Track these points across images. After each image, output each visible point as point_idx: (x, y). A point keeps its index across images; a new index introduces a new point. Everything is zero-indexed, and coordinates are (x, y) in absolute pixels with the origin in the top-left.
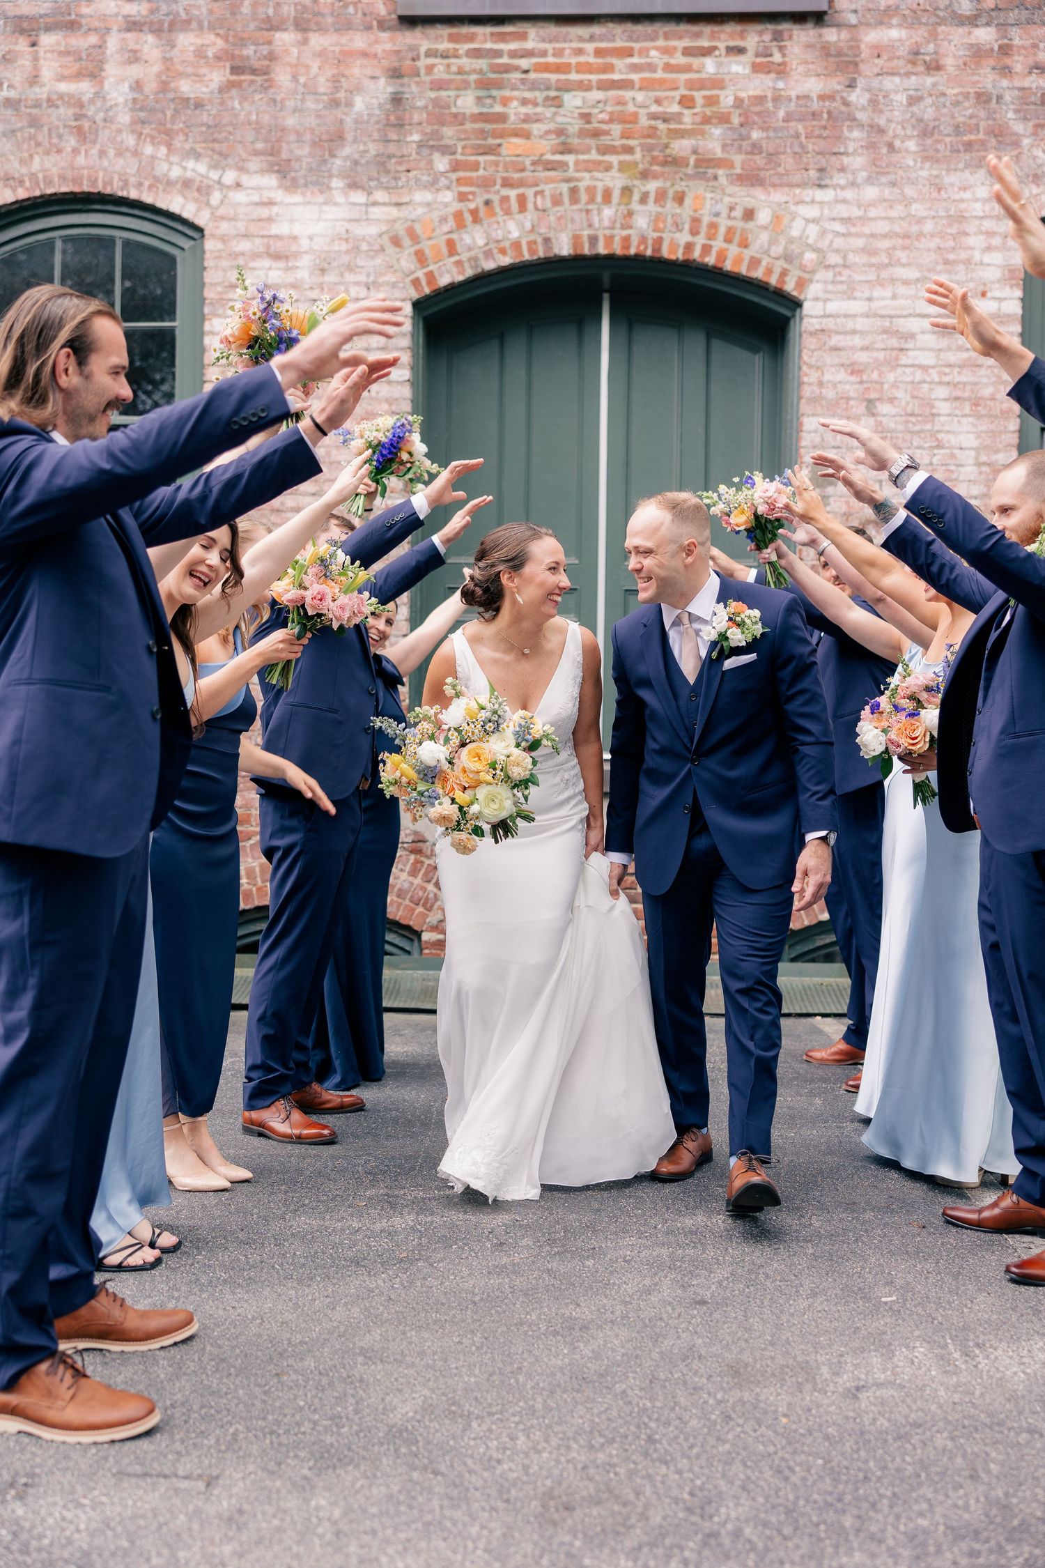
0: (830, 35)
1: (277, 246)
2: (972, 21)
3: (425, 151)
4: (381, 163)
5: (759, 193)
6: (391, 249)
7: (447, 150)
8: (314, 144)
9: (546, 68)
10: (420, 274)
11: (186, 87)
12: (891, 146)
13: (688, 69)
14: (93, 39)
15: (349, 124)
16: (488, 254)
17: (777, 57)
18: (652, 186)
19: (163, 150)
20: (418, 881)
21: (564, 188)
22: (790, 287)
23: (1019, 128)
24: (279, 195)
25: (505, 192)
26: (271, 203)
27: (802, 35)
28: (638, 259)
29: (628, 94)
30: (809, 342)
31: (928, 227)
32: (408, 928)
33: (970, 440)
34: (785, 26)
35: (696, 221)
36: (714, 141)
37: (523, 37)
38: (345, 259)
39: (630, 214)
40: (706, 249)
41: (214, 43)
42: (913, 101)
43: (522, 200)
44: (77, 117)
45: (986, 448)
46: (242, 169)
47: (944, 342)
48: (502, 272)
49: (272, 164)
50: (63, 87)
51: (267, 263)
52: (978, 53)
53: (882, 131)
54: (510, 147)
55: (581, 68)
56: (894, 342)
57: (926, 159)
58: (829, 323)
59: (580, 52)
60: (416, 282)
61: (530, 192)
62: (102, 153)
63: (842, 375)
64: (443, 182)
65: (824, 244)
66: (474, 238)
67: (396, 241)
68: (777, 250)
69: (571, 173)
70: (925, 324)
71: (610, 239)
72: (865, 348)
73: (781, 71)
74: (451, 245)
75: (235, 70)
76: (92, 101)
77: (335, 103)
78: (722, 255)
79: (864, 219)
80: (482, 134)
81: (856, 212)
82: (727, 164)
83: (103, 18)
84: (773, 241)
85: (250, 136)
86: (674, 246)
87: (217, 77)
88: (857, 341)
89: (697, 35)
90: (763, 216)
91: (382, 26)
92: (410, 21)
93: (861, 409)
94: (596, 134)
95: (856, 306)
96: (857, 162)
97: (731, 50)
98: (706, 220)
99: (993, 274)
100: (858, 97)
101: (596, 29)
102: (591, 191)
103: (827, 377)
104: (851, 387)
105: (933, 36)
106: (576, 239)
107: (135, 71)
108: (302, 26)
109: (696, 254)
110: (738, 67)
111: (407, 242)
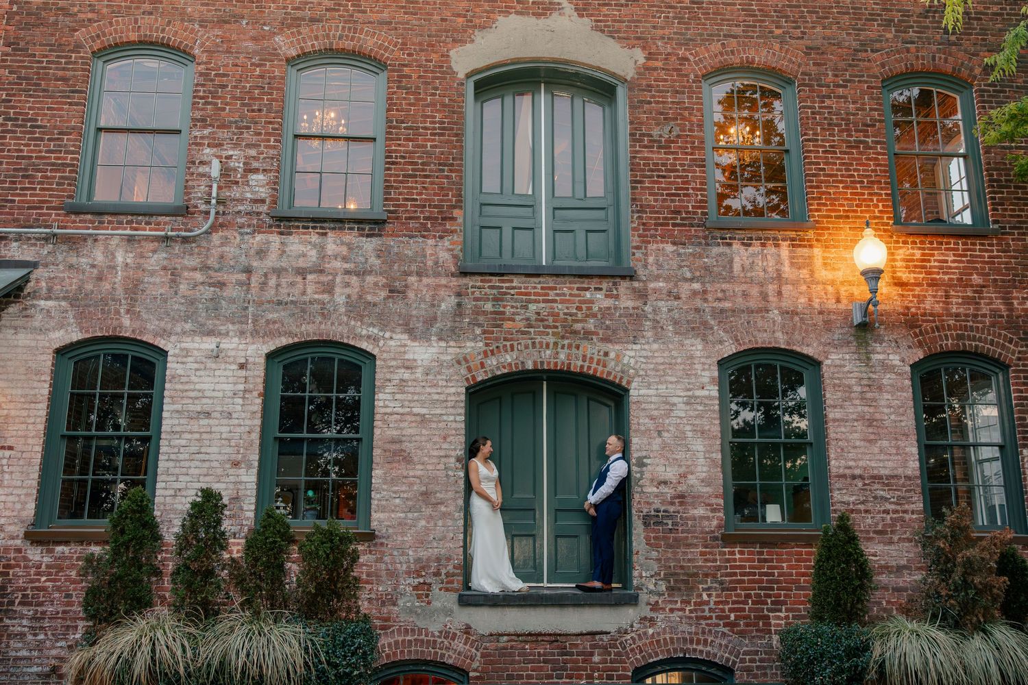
0: (636, 284)
1: (407, 364)
2: (692, 280)
3: (471, 326)
4: (453, 330)
5: (610, 346)
6: (456, 366)
7: (479, 325)
8: (424, 322)
9: (521, 294)
10: (469, 376)
11: (369, 298)
12: (662, 328)
13: (579, 296)
14: (330, 277)
15: (439, 313)
16: (498, 368)
17: (615, 292)
18: (566, 342)
19: (359, 323)
20: (467, 647)
21: (530, 342)
22: (624, 383)
23: (712, 322)
24: (409, 343)
25: (505, 343)
26: (405, 346)
27: (624, 285)
28: (561, 371)
29: (555, 305)
30: (633, 407)
31: (679, 360)
32: (463, 670)
33: (701, 448)
34: (618, 280)
35: (584, 356)
36: (591, 325)
37: (512, 281)
38: (437, 369)
39: (557, 353)
40: (589, 368)
41: (382, 280)
42: (670, 310)
43: (512, 346)
44: (322, 309)
45: (708, 451)
46: (393, 332)
47: (688, 407)
48: (504, 375)
49: (406, 330)
50: (316, 296)
51: (403, 370)
52: (695, 293)
53: (658, 322)
54: (507, 325)
55: (536, 294)
56: (667, 407)
57: (676, 333)
58: (640, 399)
59: (535, 288)
60: (467, 379)
61: (515, 343)
62: (333, 324)
63: (647, 420)
64: (479, 338)
65: (637, 367)
66: (492, 362)
67: (459, 362)
68: (618, 369)
69: (532, 336)
70: (680, 400)
71: (549, 363)
72: (656, 409)
73: (617, 297)
74: (482, 365)
75: (391, 291)
76: (328, 302)
77: (433, 305)
78: (596, 370)
79: (653, 357)
80: (495, 319)
81: (650, 354)
82: (596, 334)
83: (334, 269)
84: (616, 365)
85: (397, 318)
86: (575, 366)
87: (383, 294)
88: (653, 406)
89: (583, 283)
90: (612, 355)
91: (453, 275)
92: (464, 274)
93: (656, 435)
94: (542, 320)
95: (651, 392)
96: (649, 334)
97: (596, 289)
98: (588, 356)
99: (706, 380)
100: (648, 308)
101: (541, 279)
102: (541, 343)
103: (641, 421)
104: (650, 424)
105: (676, 285)
106: (535, 363)
107: (348, 291)
108: (419, 274)
109: (585, 370)
110: (599, 296)
111: (463, 363)
